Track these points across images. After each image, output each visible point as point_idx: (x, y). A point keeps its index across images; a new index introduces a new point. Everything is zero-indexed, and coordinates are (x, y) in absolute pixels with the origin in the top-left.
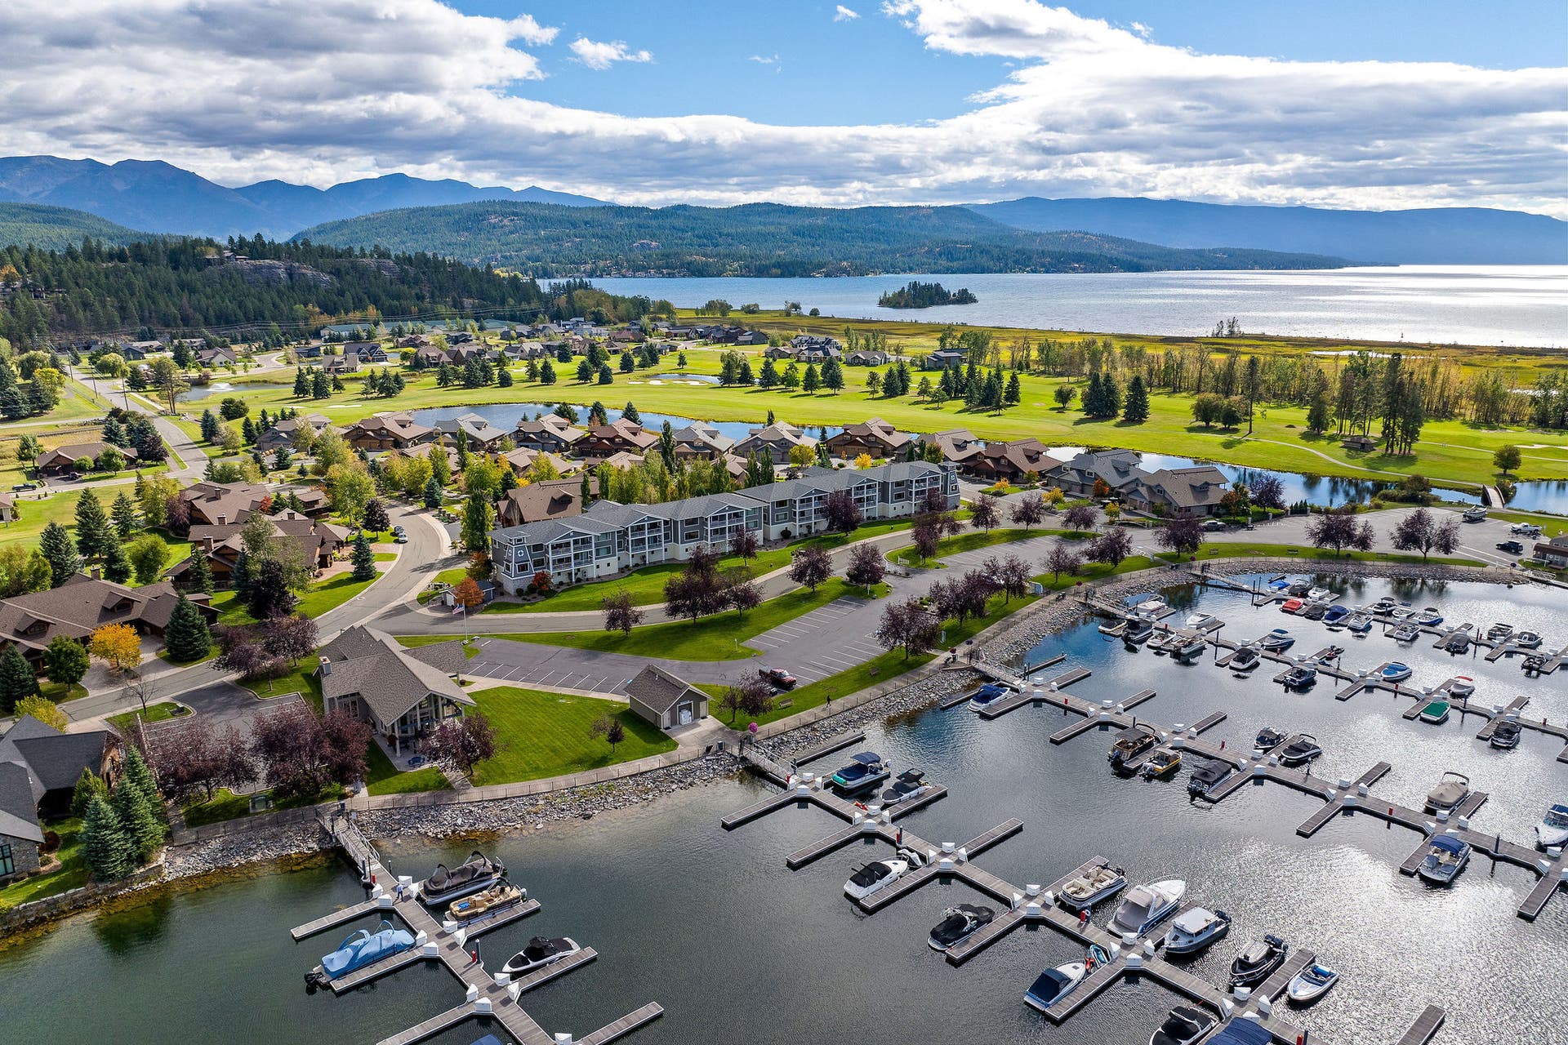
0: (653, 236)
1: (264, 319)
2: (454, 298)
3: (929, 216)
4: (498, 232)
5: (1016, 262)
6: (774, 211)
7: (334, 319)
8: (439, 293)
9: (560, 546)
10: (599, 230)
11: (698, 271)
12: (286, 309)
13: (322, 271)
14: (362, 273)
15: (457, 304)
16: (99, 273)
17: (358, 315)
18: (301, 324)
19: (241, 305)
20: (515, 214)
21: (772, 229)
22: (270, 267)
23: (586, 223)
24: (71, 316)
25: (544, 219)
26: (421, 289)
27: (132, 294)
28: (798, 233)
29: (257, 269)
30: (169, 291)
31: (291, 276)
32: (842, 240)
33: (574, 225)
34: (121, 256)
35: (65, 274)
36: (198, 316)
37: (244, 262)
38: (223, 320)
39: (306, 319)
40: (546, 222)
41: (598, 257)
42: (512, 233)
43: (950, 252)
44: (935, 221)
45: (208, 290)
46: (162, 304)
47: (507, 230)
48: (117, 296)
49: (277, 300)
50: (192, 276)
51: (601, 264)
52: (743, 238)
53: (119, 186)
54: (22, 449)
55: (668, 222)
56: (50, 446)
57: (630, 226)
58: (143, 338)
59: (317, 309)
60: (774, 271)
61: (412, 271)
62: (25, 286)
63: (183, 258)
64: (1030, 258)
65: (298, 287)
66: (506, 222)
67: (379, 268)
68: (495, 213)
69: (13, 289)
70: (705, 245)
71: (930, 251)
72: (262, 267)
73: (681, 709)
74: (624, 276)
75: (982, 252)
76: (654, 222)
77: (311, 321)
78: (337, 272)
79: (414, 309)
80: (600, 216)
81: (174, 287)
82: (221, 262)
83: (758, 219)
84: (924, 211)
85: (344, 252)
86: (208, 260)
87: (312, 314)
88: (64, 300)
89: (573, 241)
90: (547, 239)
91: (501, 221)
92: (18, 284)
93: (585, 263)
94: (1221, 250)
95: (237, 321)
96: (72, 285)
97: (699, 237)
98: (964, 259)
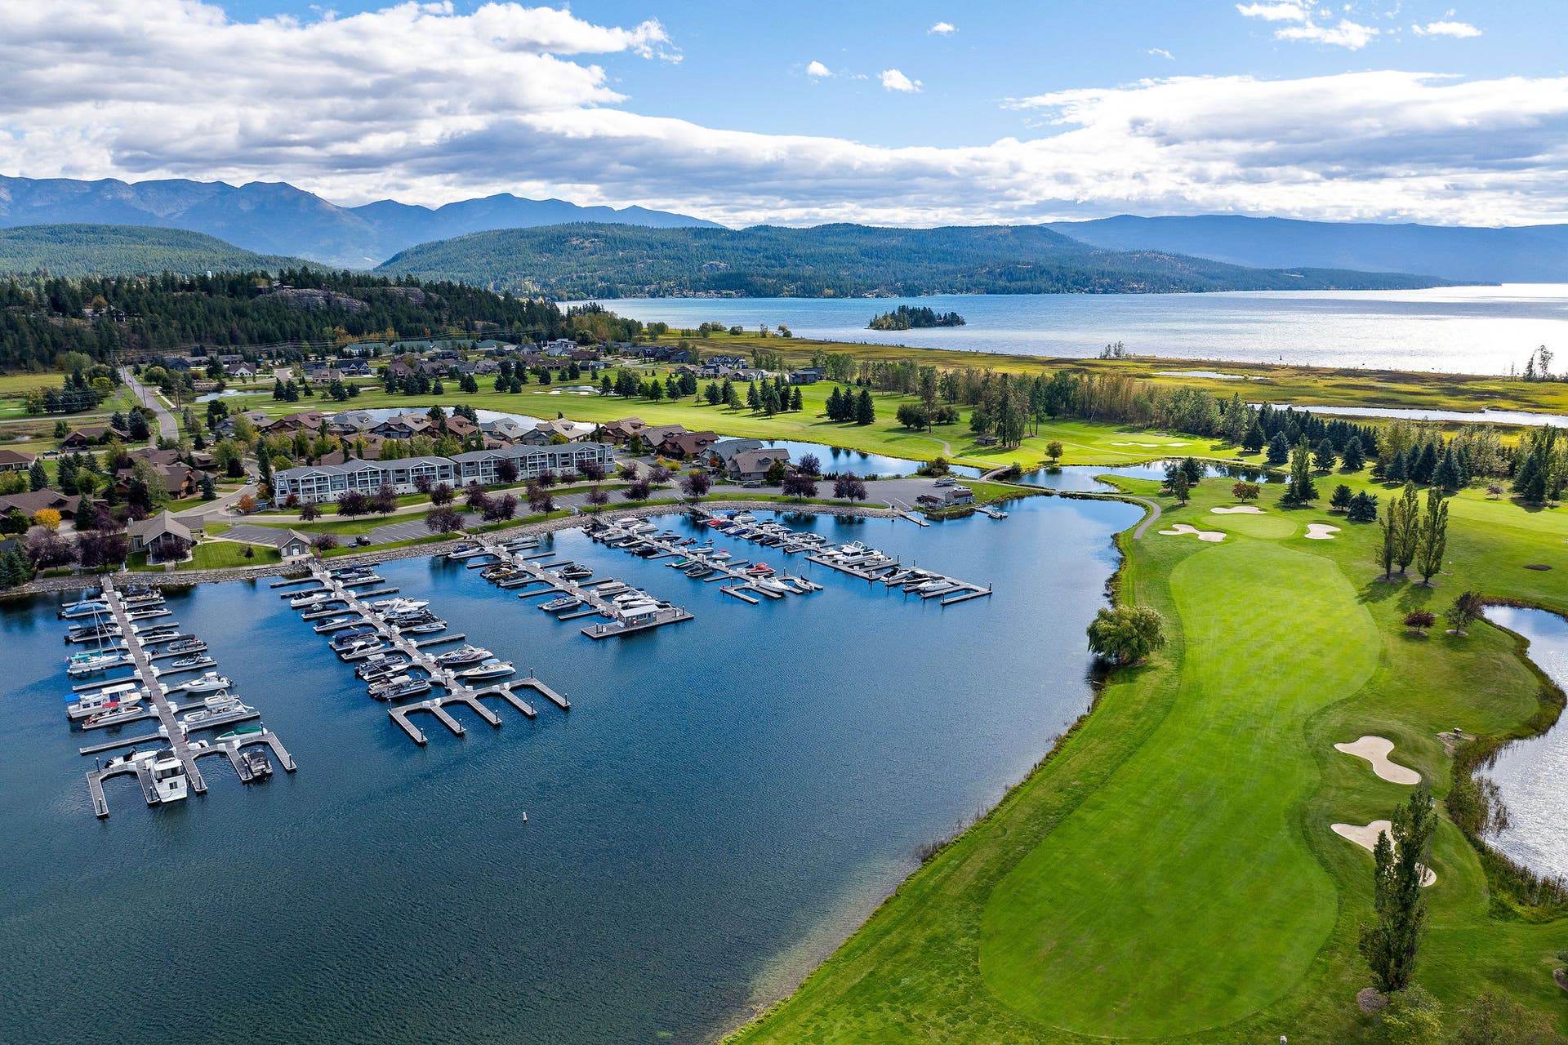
0: (723, 258)
1: (299, 338)
2: (466, 321)
3: (1006, 236)
4: (579, 253)
5: (1075, 283)
6: (852, 231)
7: (357, 339)
8: (457, 314)
9: (308, 481)
10: (671, 253)
11: (756, 291)
12: (316, 330)
13: (355, 298)
14: (389, 299)
15: (469, 328)
16: (168, 301)
17: (378, 335)
18: (330, 343)
19: (281, 328)
20: (596, 236)
21: (842, 250)
22: (310, 295)
23: (663, 244)
24: (142, 336)
25: (623, 241)
26: (440, 314)
27: (193, 318)
28: (865, 253)
29: (299, 297)
30: (224, 316)
31: (328, 302)
32: (909, 260)
33: (651, 247)
34: (191, 288)
35: (141, 303)
36: (243, 336)
37: (289, 292)
38: (265, 339)
39: (333, 339)
40: (625, 243)
41: (663, 278)
42: (591, 254)
43: (1011, 273)
44: (1012, 241)
45: (256, 315)
46: (216, 326)
47: (586, 251)
48: (180, 321)
49: (312, 322)
50: (246, 303)
51: (665, 284)
52: (811, 259)
53: (245, 206)
54: (57, 430)
55: (742, 244)
56: (75, 429)
57: (704, 247)
58: (194, 355)
59: (343, 331)
60: (827, 291)
61: (435, 296)
62: (109, 312)
63: (239, 288)
64: (1088, 279)
65: (334, 313)
66: (587, 244)
67: (406, 294)
68: (577, 235)
69: (101, 315)
70: (773, 266)
71: (989, 273)
72: (304, 295)
73: (293, 548)
74: (685, 297)
75: (1041, 273)
76: (729, 244)
77: (338, 341)
78: (369, 299)
79: (428, 331)
80: (680, 238)
81: (228, 313)
82: (270, 291)
83: (835, 239)
84: (1002, 231)
85: (380, 281)
86: (260, 289)
87: (338, 334)
88: (139, 322)
89: (645, 263)
90: (622, 261)
91: (582, 243)
92: (104, 310)
93: (651, 283)
94: (1298, 269)
95: (276, 341)
96: (146, 311)
97: (767, 258)
98: (1024, 279)
